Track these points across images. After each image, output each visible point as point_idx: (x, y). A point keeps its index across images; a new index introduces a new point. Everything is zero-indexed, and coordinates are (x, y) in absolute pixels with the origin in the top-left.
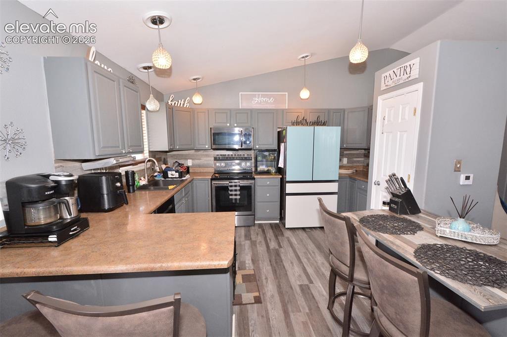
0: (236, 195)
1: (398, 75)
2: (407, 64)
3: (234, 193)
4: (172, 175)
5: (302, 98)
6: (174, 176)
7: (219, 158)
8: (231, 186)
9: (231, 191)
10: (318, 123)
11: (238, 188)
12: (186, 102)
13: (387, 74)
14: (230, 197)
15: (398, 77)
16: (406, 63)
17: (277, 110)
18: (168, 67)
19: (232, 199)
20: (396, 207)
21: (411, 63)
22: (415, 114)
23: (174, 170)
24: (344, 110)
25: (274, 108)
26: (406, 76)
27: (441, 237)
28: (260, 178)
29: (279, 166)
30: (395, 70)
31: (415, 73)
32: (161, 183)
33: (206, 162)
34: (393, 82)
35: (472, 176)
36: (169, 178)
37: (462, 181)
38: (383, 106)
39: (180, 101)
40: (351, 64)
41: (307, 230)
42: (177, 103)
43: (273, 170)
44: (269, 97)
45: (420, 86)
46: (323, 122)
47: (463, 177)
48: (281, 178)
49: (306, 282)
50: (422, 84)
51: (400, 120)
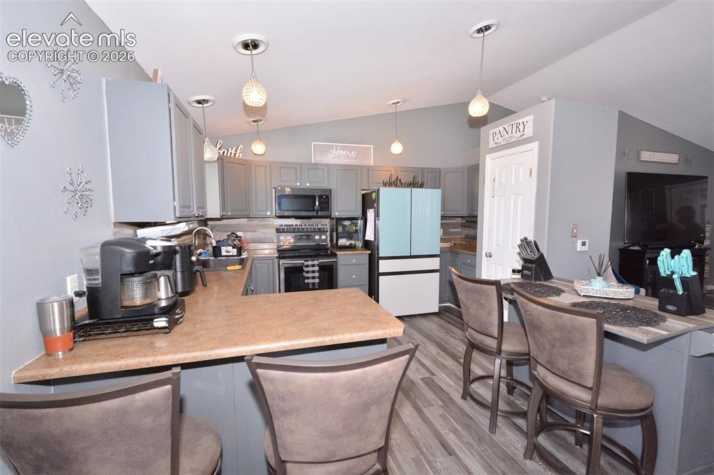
0: (314, 278)
1: (510, 132)
2: (520, 121)
3: (310, 275)
4: (227, 252)
5: (394, 153)
6: (231, 254)
7: (283, 229)
8: (307, 266)
9: (308, 272)
10: (413, 184)
11: (317, 268)
12: (238, 151)
13: (496, 130)
14: (306, 281)
15: (510, 135)
16: (517, 119)
17: (361, 167)
18: (262, 103)
19: (308, 283)
20: (530, 273)
21: (524, 120)
22: (530, 176)
23: (230, 245)
24: (439, 170)
25: (356, 164)
26: (519, 134)
27: (584, 296)
28: (344, 254)
29: (367, 238)
30: (506, 126)
31: (529, 132)
32: (211, 264)
33: (263, 236)
34: (504, 139)
35: (587, 242)
36: (223, 256)
37: (579, 247)
38: (492, 166)
39: (230, 149)
40: (471, 117)
41: (406, 319)
42: (226, 152)
43: (359, 244)
44: (350, 150)
45: (535, 145)
46: (420, 183)
47: (579, 243)
48: (369, 254)
49: (427, 375)
50: (537, 143)
51: (513, 182)
